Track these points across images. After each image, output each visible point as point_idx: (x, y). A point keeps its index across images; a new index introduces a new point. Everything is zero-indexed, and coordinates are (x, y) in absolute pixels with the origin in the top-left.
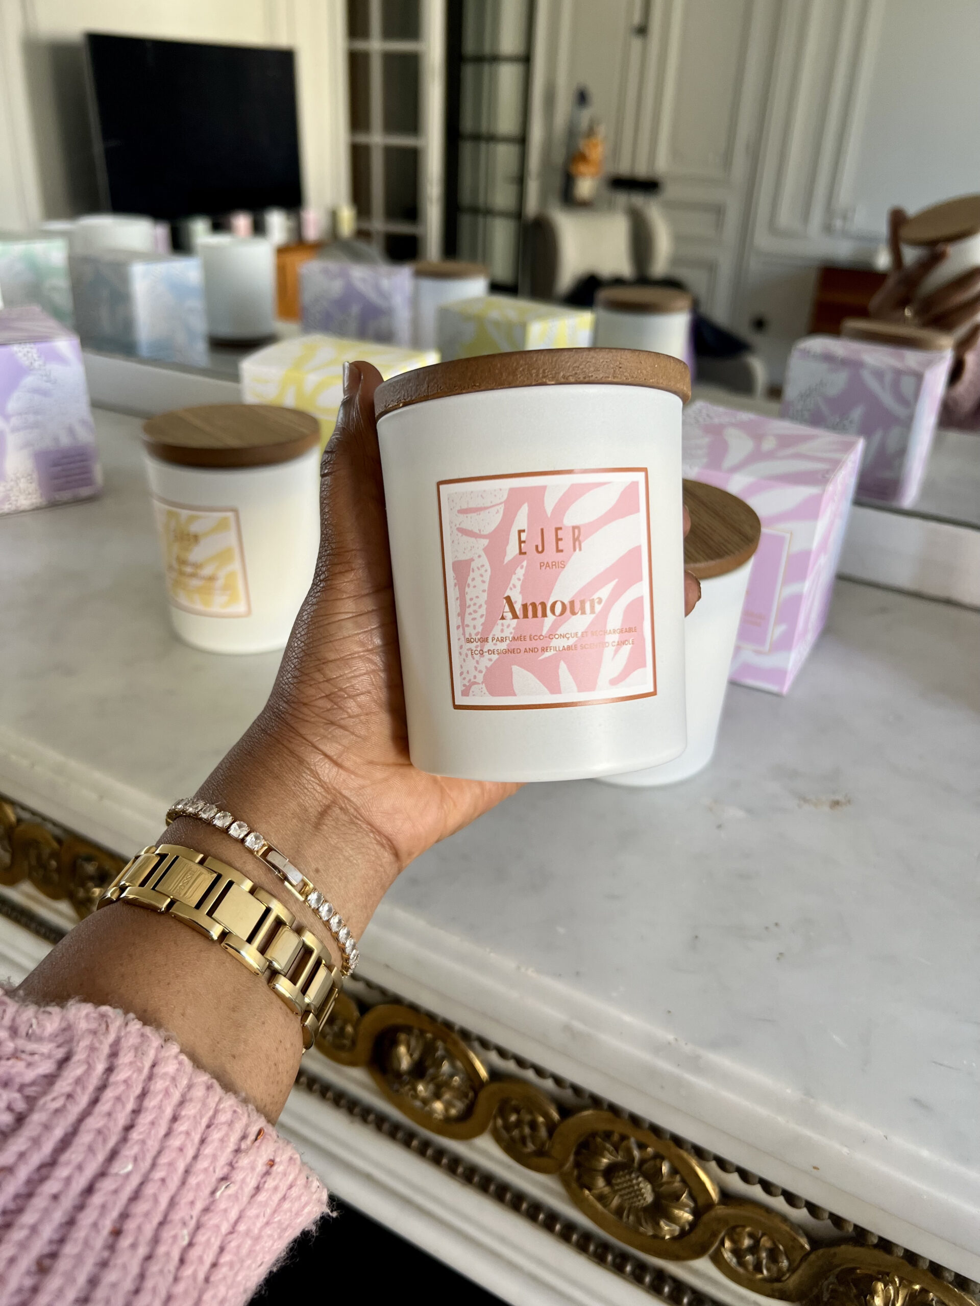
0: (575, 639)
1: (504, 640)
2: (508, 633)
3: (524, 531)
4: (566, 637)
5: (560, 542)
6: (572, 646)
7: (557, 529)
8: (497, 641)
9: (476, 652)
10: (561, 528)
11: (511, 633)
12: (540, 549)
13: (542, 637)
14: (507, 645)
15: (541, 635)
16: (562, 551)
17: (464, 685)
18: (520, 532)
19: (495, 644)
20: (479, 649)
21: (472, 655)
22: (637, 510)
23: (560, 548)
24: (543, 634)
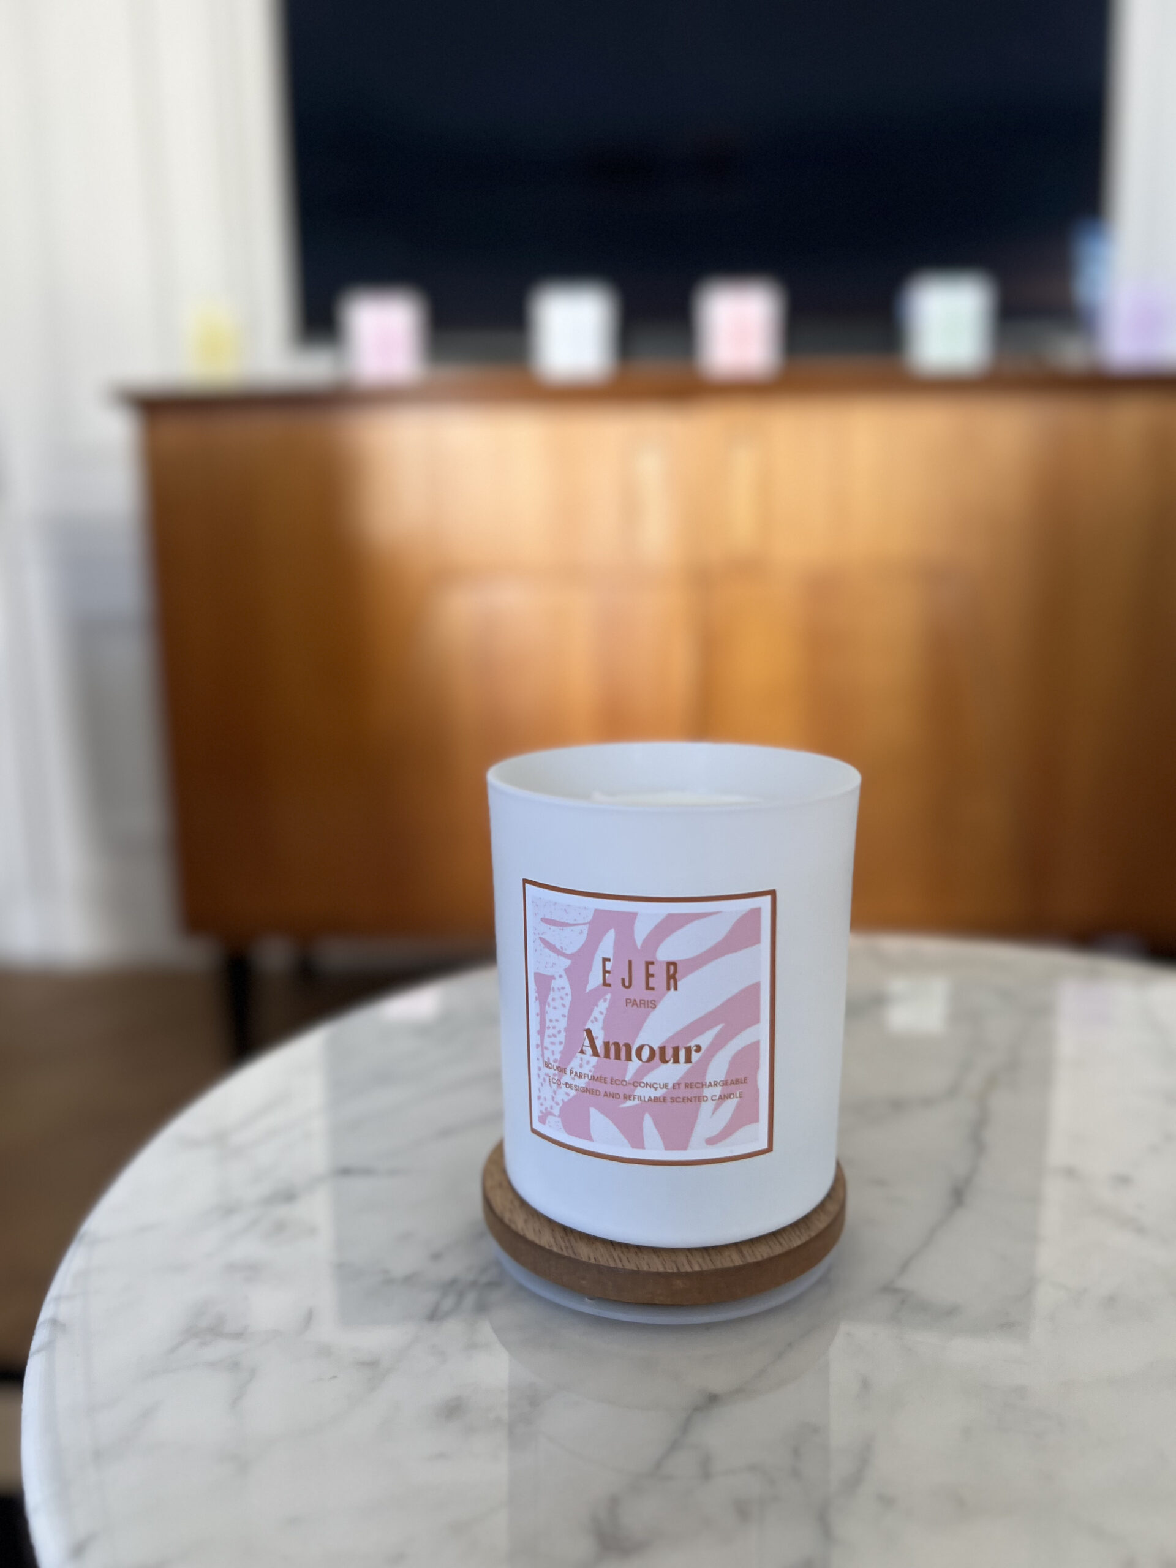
0: (665, 1090)
1: (583, 1077)
2: (587, 1070)
3: (609, 960)
4: (654, 1088)
5: (651, 979)
6: (660, 1098)
7: (648, 964)
8: (575, 1075)
9: (554, 1081)
10: (652, 963)
11: (590, 1071)
12: (627, 984)
13: (625, 1083)
14: (587, 1083)
15: (624, 1081)
16: (653, 989)
17: (541, 1112)
18: (605, 960)
19: (573, 1079)
20: (557, 1078)
21: (550, 1081)
22: (757, 941)
23: (651, 985)
24: (627, 1079)
